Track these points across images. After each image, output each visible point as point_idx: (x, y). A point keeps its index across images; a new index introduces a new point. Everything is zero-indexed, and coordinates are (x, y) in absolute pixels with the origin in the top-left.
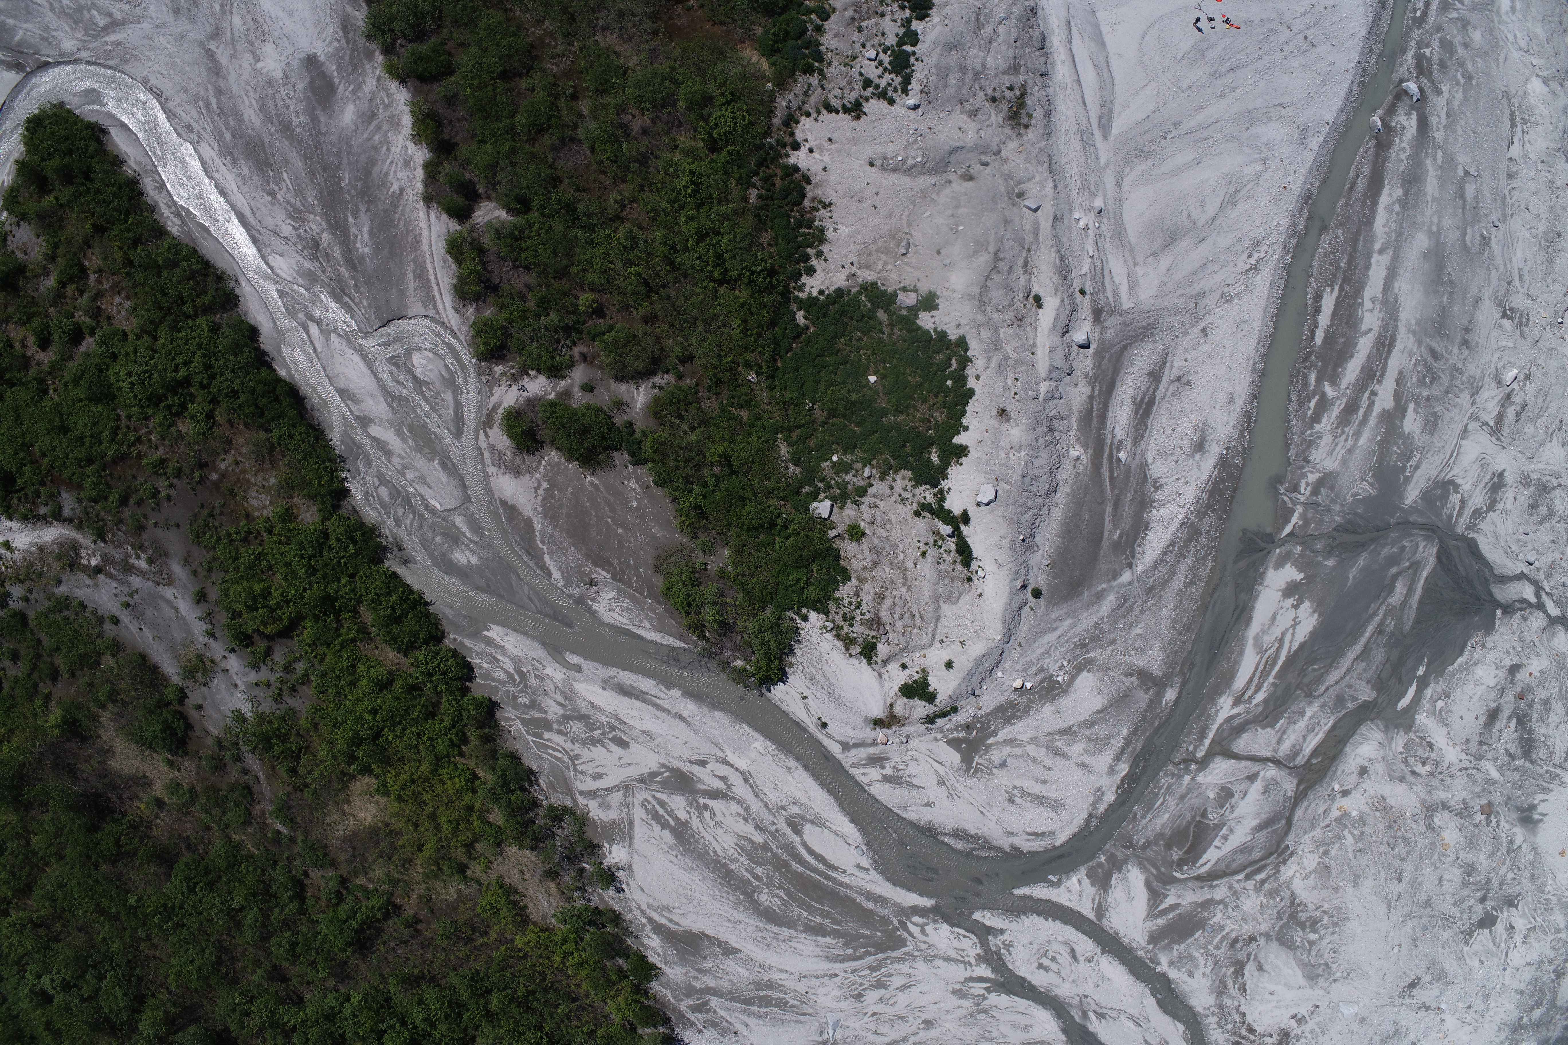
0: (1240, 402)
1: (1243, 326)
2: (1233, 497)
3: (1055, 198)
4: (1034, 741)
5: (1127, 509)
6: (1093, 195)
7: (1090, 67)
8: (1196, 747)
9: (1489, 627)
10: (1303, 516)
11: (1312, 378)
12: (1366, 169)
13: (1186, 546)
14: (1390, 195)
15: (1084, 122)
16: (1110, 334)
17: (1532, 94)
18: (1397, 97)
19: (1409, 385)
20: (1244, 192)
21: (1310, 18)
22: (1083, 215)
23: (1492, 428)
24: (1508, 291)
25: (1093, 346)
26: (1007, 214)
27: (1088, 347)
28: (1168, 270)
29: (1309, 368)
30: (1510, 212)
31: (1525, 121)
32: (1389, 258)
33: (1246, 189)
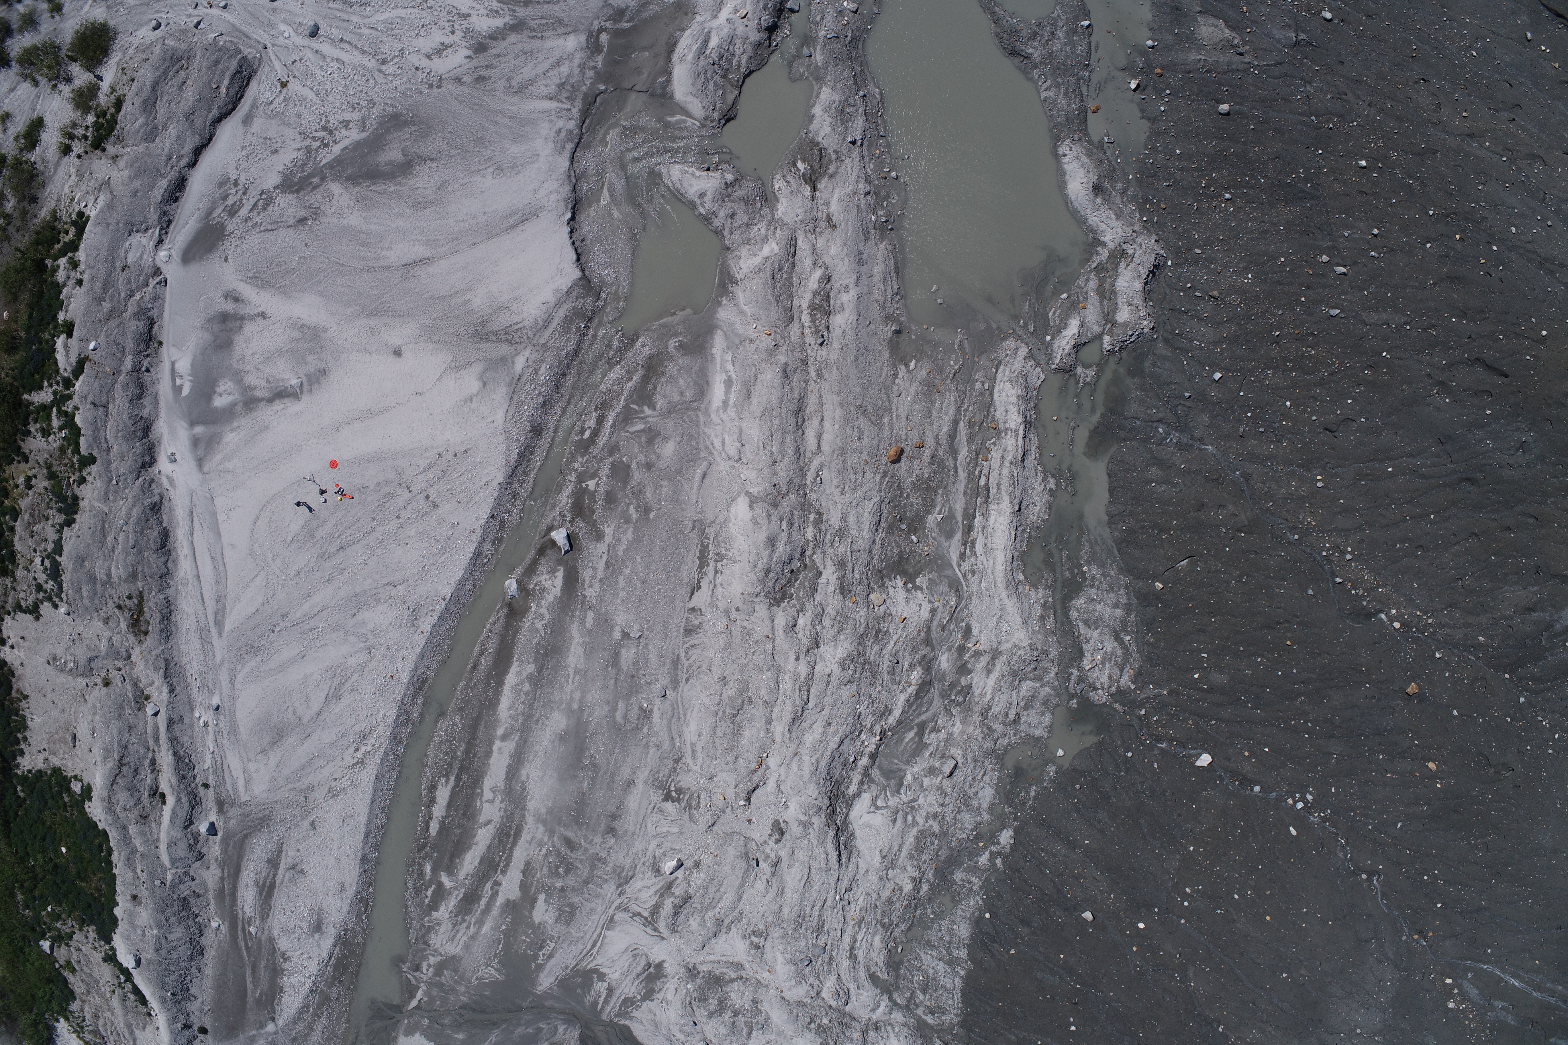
0: (351, 891)
1: (348, 820)
2: (358, 972)
3: (170, 703)
5: (263, 974)
6: (211, 692)
7: (208, 560)
10: (426, 993)
11: (428, 868)
12: (492, 646)
13: (319, 1008)
14: (519, 673)
15: (202, 619)
16: (232, 823)
17: (733, 521)
18: (541, 552)
19: (538, 875)
20: (348, 685)
21: (435, 472)
22: (203, 713)
23: (646, 919)
24: (675, 769)
25: (220, 834)
26: (132, 719)
27: (216, 834)
28: (277, 766)
29: (424, 858)
30: (685, 676)
31: (720, 557)
32: (514, 744)
33: (350, 682)
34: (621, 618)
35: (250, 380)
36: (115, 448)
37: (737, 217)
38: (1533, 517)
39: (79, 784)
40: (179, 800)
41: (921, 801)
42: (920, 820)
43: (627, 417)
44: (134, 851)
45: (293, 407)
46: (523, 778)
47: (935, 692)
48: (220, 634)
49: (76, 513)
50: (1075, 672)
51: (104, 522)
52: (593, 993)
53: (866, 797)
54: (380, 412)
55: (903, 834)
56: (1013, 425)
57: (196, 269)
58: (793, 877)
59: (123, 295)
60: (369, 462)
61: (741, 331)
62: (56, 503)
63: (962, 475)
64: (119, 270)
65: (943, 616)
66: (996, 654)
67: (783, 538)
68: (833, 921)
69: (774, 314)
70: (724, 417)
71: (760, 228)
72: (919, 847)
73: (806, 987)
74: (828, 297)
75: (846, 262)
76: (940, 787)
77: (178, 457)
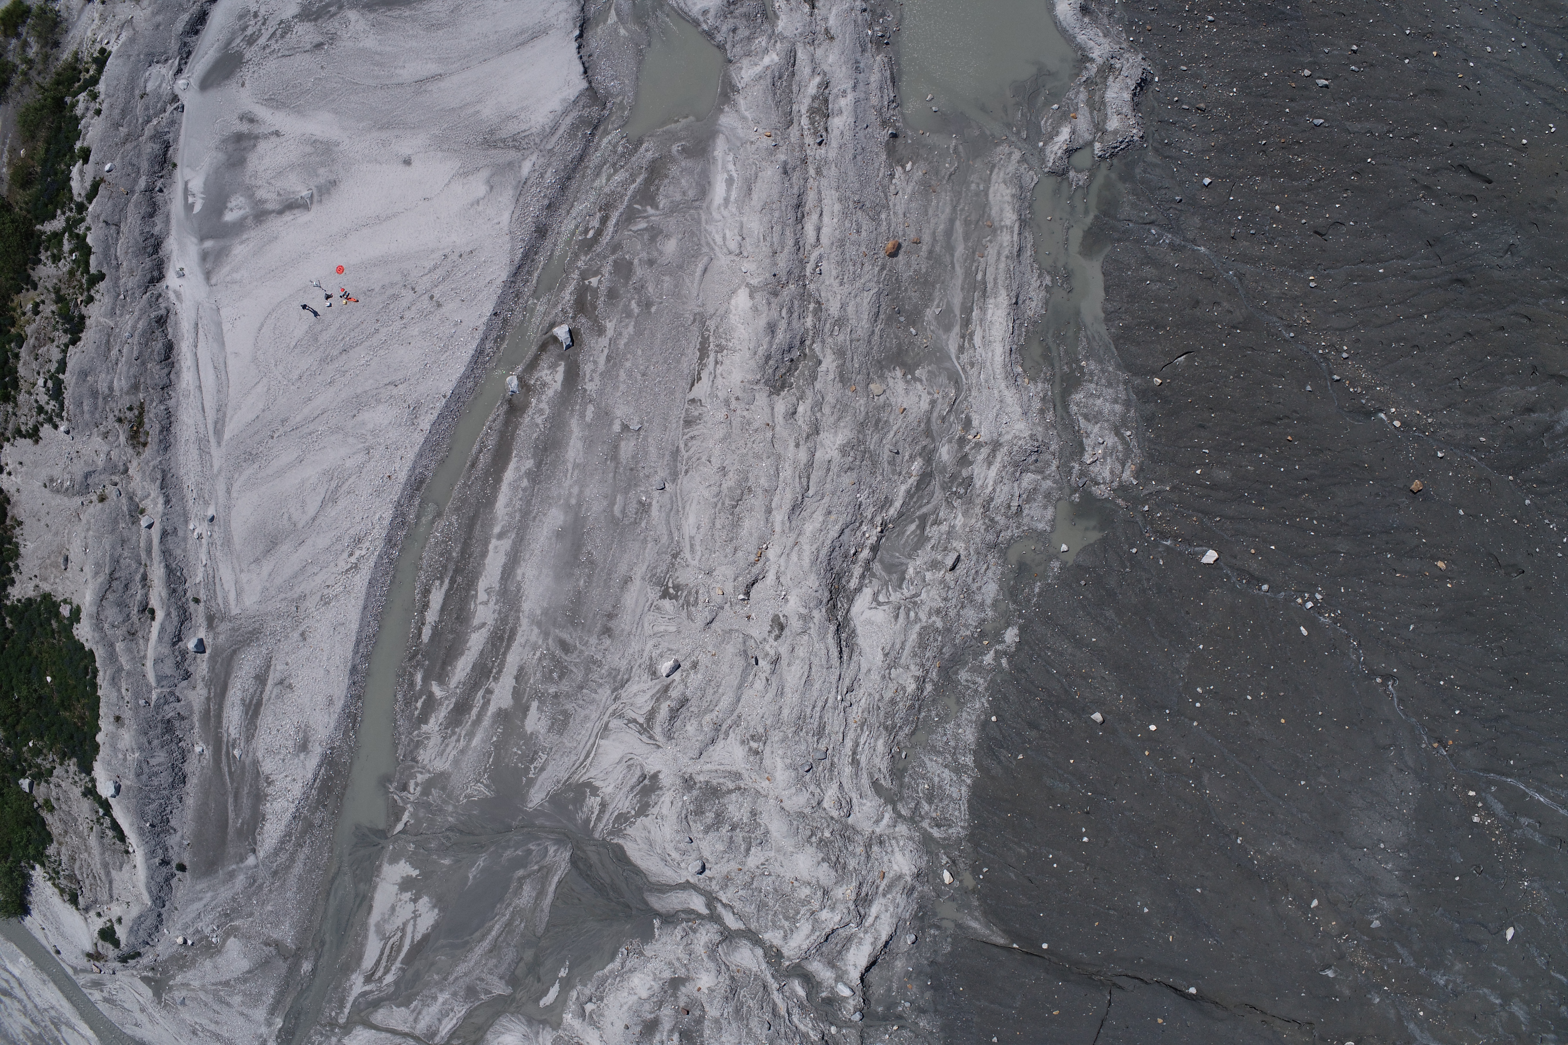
0: (339, 704)
1: (339, 628)
2: (343, 794)
3: (164, 514)
4: (203, 988)
5: (246, 801)
6: (207, 503)
7: (211, 371)
8: (337, 1014)
9: (647, 936)
10: (412, 815)
11: (419, 678)
12: (491, 443)
13: (302, 837)
14: (517, 469)
15: (202, 430)
16: (222, 638)
17: (734, 312)
18: (543, 347)
19: (532, 681)
20: (345, 487)
21: (440, 272)
22: (197, 524)
23: (641, 725)
24: (673, 565)
25: (208, 651)
26: (126, 533)
27: (204, 652)
28: (270, 575)
29: (415, 667)
30: (684, 468)
31: (720, 348)
32: (510, 542)
33: (347, 484)
34: (621, 411)
35: (261, 194)
36: (125, 264)
37: (739, 32)
38: (1526, 317)
39: (68, 607)
40: (168, 614)
41: (924, 596)
42: (923, 616)
43: (630, 217)
44: (120, 669)
45: (303, 217)
46: (519, 578)
47: (936, 484)
48: (219, 443)
49: (82, 331)
50: (1077, 466)
51: (109, 336)
52: (585, 809)
53: (867, 592)
54: (388, 218)
55: (906, 630)
56: (1008, 223)
57: (214, 95)
58: (793, 675)
59: (140, 121)
60: (375, 265)
61: (742, 135)
62: (63, 324)
63: (959, 271)
64: (137, 97)
65: (943, 408)
66: (996, 445)
67: (783, 325)
68: (834, 722)
69: (775, 118)
70: (725, 213)
71: (762, 41)
72: (922, 645)
73: (807, 795)
74: (826, 101)
75: (844, 69)
76: (943, 581)
77: (186, 272)
